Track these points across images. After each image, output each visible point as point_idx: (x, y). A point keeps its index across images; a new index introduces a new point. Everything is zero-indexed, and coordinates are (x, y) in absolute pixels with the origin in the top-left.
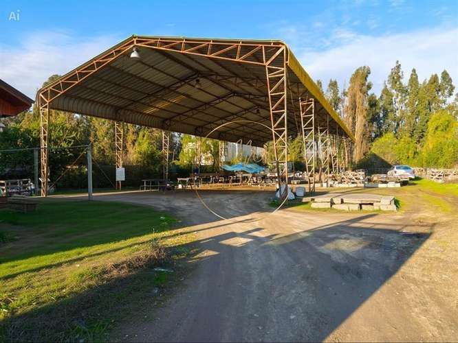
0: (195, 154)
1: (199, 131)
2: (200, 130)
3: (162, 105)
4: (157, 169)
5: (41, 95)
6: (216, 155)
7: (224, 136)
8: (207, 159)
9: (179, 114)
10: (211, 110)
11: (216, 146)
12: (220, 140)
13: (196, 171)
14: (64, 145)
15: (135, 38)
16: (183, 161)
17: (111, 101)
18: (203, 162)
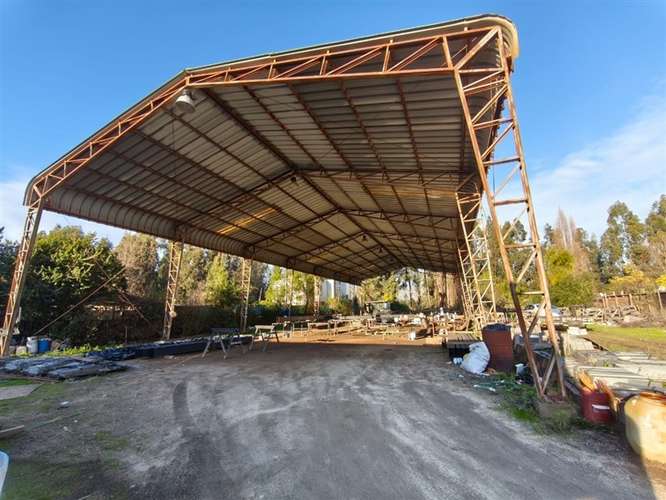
0: (284, 291)
1: (290, 262)
2: (292, 261)
3: (243, 222)
4: (235, 311)
5: (35, 188)
6: (310, 293)
7: (321, 271)
8: (299, 298)
9: (266, 238)
10: (305, 234)
11: (311, 282)
12: (316, 275)
13: (286, 313)
14: (76, 272)
15: (189, 75)
16: (270, 300)
17: (165, 209)
18: (295, 302)
